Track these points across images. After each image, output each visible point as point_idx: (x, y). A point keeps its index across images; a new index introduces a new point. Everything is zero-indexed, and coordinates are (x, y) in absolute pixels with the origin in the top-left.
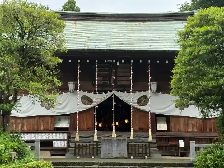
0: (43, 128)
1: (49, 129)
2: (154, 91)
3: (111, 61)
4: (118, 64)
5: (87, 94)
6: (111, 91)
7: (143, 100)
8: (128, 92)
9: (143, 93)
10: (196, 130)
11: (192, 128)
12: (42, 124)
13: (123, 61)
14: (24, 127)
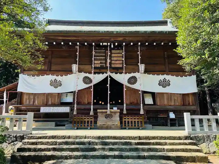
0: (51, 102)
1: (56, 104)
2: (143, 72)
3: (106, 44)
4: (112, 46)
5: (87, 75)
6: (106, 73)
7: (133, 80)
8: (121, 73)
9: (132, 75)
10: (177, 104)
11: (174, 102)
12: (50, 99)
13: (116, 44)
14: (35, 102)
